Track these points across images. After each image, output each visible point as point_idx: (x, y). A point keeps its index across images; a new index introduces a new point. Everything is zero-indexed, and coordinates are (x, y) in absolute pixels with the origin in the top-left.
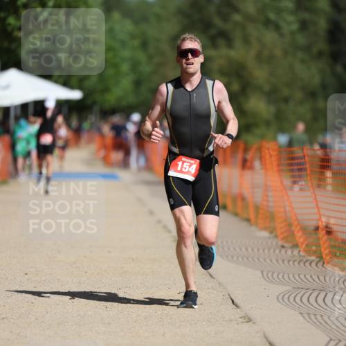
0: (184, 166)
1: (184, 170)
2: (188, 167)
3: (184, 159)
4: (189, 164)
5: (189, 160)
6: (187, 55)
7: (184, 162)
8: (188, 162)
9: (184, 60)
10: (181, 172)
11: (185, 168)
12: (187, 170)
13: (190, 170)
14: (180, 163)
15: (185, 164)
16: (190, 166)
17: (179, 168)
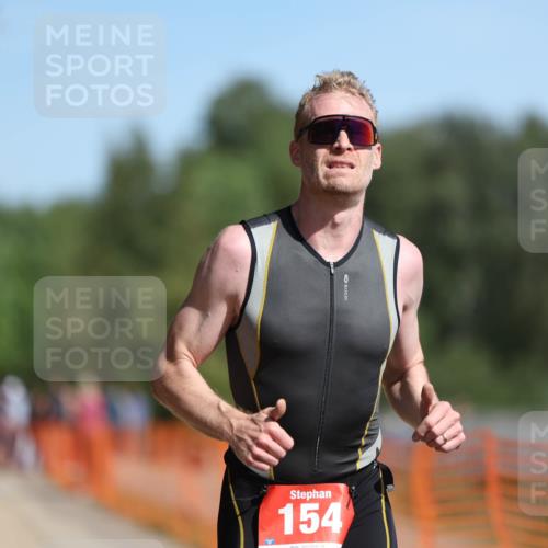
0: (304, 517)
1: (304, 529)
2: (315, 517)
3: (295, 494)
4: (316, 506)
5: (314, 494)
6: (335, 137)
7: (297, 504)
8: (313, 501)
9: (322, 153)
10: (298, 537)
11: (308, 523)
12: (314, 529)
13: (325, 523)
14: (287, 511)
15: (304, 507)
16: (321, 512)
17: (288, 529)
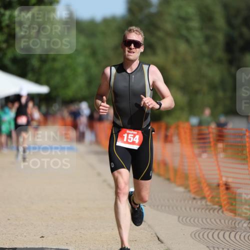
0: (129, 137)
2: (132, 138)
3: (128, 131)
4: (132, 135)
5: (133, 132)
7: (128, 134)
8: (132, 134)
9: (127, 49)
10: (127, 142)
11: (130, 139)
12: (131, 141)
13: (134, 140)
14: (125, 135)
15: (130, 135)
16: (134, 137)
17: (125, 140)
